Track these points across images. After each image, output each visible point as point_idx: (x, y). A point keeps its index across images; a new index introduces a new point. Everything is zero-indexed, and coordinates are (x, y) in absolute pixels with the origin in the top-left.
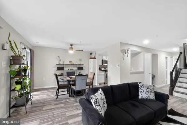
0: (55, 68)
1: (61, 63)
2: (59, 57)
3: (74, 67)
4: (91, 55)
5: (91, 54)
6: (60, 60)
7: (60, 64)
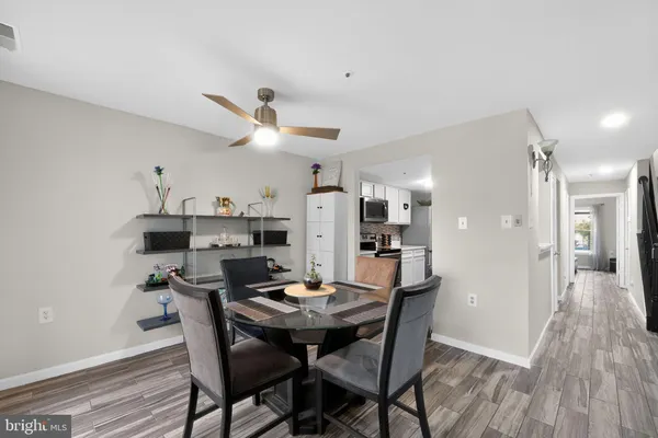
0: (129, 241)
1: (172, 208)
2: (159, 171)
3: (239, 232)
4: (315, 173)
5: (317, 167)
6: (163, 192)
7: (162, 216)
